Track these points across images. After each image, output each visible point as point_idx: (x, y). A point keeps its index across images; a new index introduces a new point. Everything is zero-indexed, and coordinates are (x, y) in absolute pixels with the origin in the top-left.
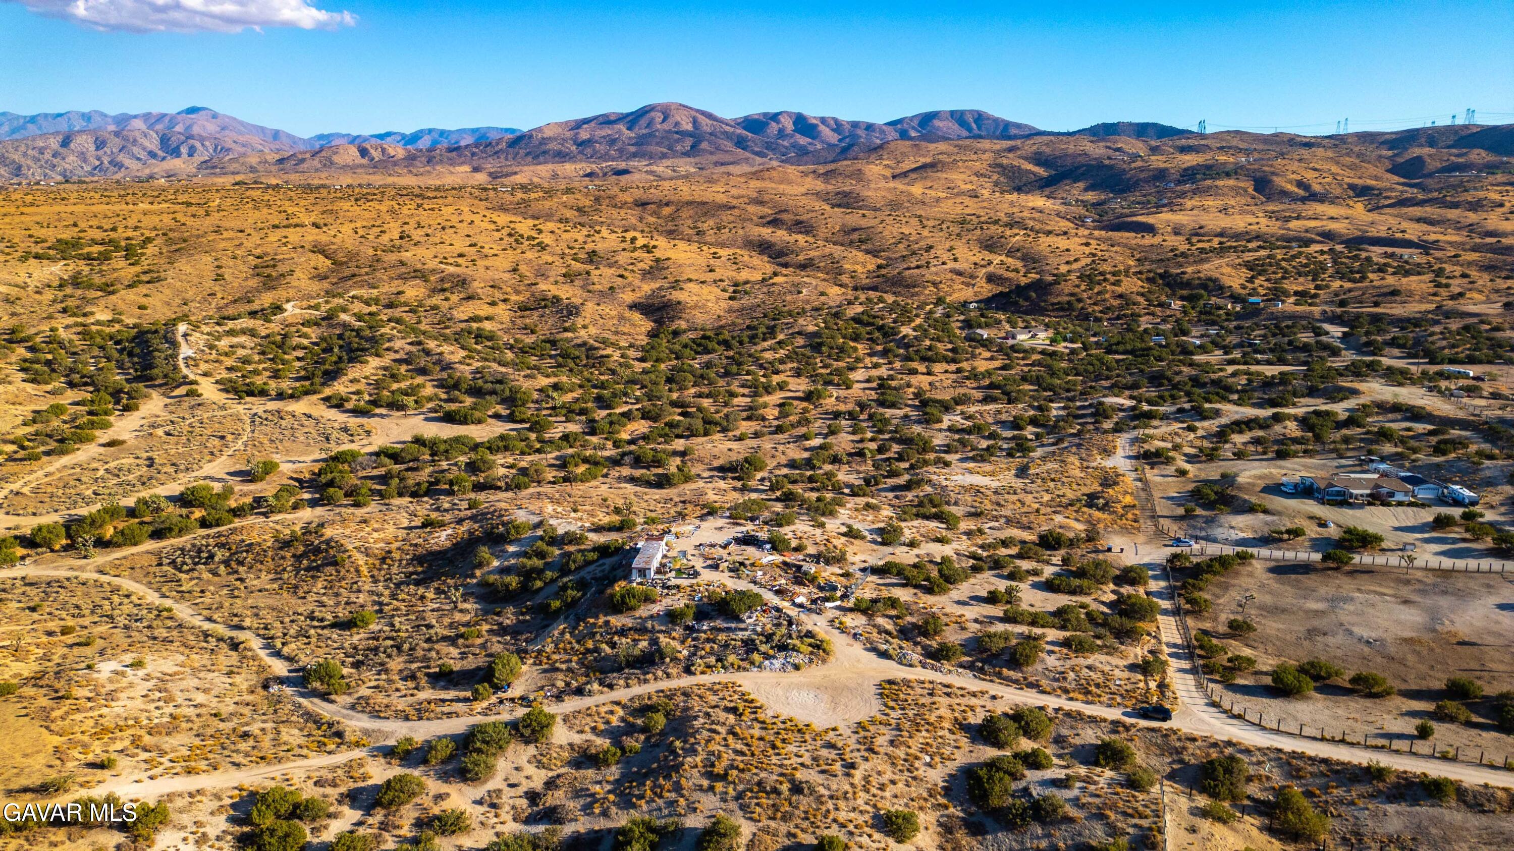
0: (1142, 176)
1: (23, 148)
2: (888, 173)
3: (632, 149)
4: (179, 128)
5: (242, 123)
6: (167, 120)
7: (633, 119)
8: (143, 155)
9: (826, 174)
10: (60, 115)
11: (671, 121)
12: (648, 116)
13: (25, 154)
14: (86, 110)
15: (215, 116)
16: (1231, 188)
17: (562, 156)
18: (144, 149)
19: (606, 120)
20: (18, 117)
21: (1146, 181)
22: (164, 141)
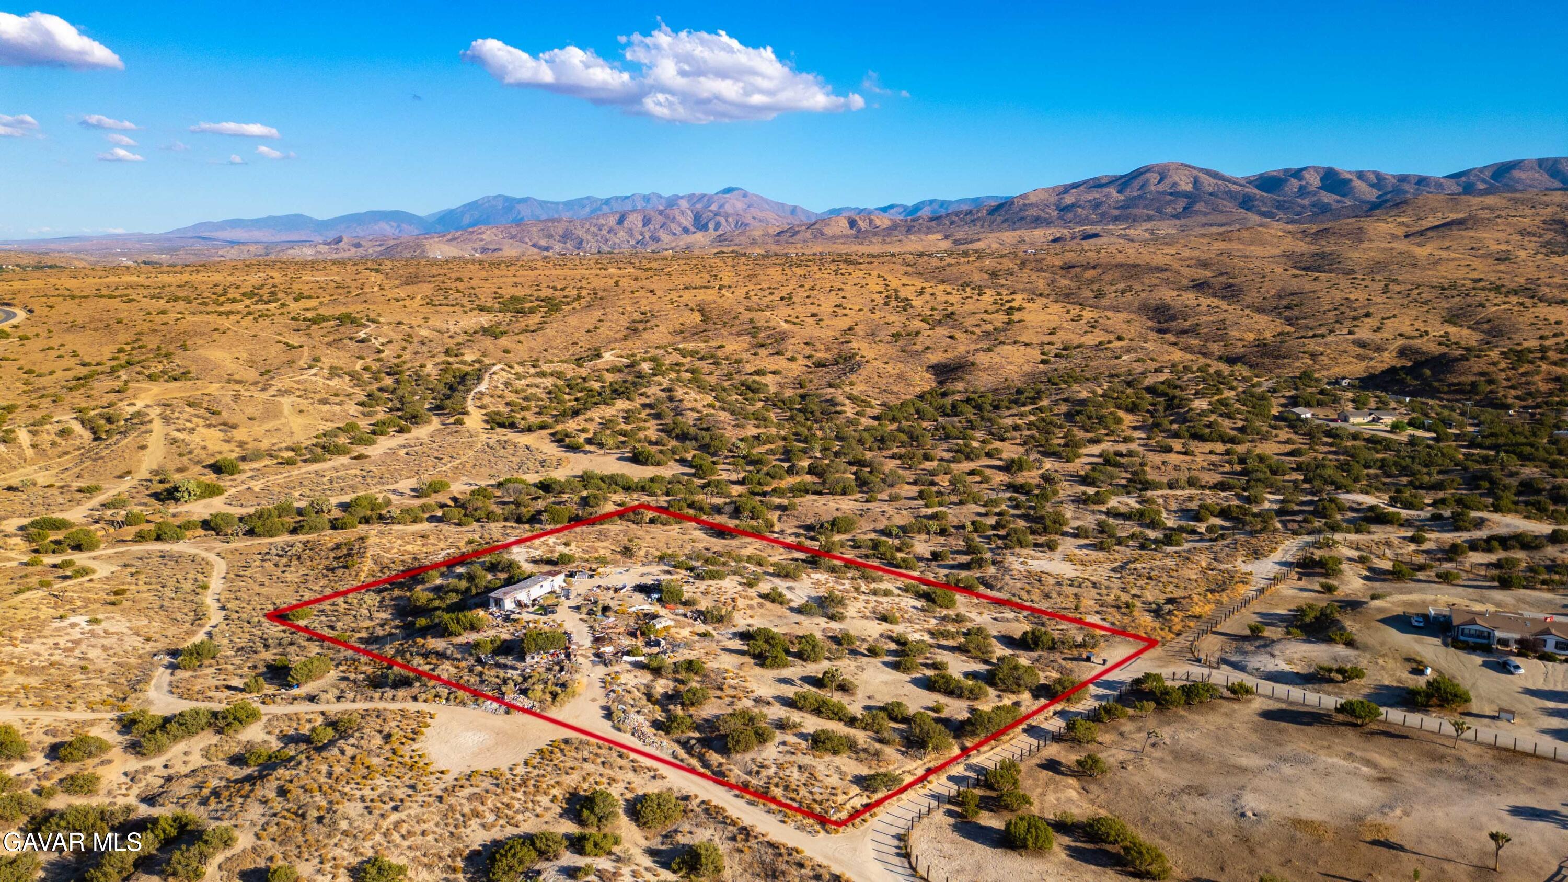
1: (587, 226)
2: (1400, 231)
3: (1116, 212)
4: (714, 207)
5: (766, 201)
6: (706, 199)
7: (1123, 182)
8: (678, 230)
9: (1316, 234)
10: (627, 198)
11: (1168, 181)
12: (1142, 178)
13: (588, 231)
14: (647, 193)
15: (745, 196)
17: (1037, 222)
18: (680, 225)
19: (1097, 184)
20: (597, 200)
22: (697, 217)
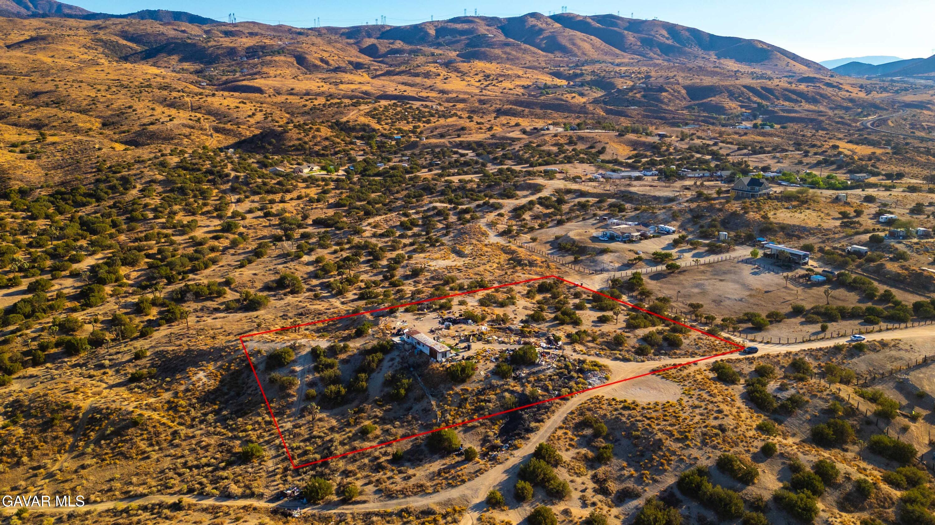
0: (220, 52)
16: (285, 62)
21: (224, 55)
